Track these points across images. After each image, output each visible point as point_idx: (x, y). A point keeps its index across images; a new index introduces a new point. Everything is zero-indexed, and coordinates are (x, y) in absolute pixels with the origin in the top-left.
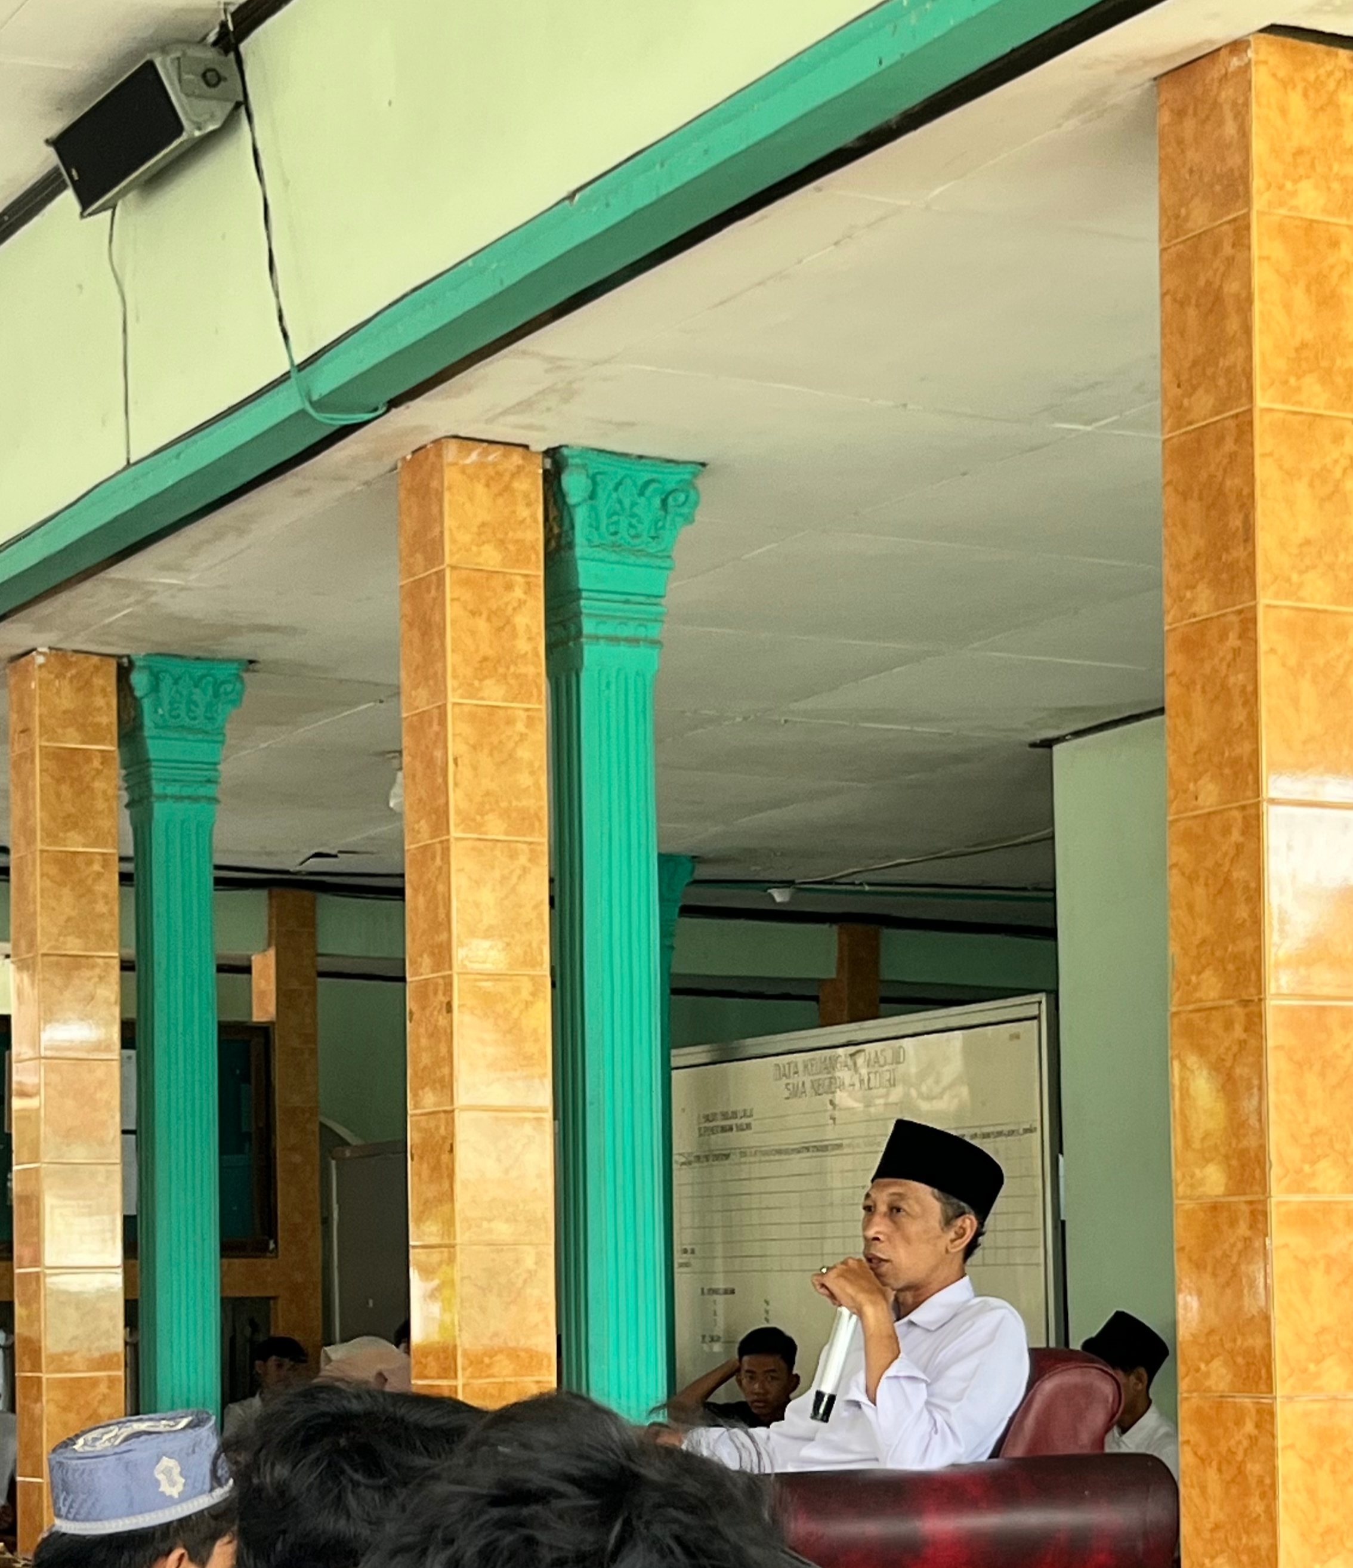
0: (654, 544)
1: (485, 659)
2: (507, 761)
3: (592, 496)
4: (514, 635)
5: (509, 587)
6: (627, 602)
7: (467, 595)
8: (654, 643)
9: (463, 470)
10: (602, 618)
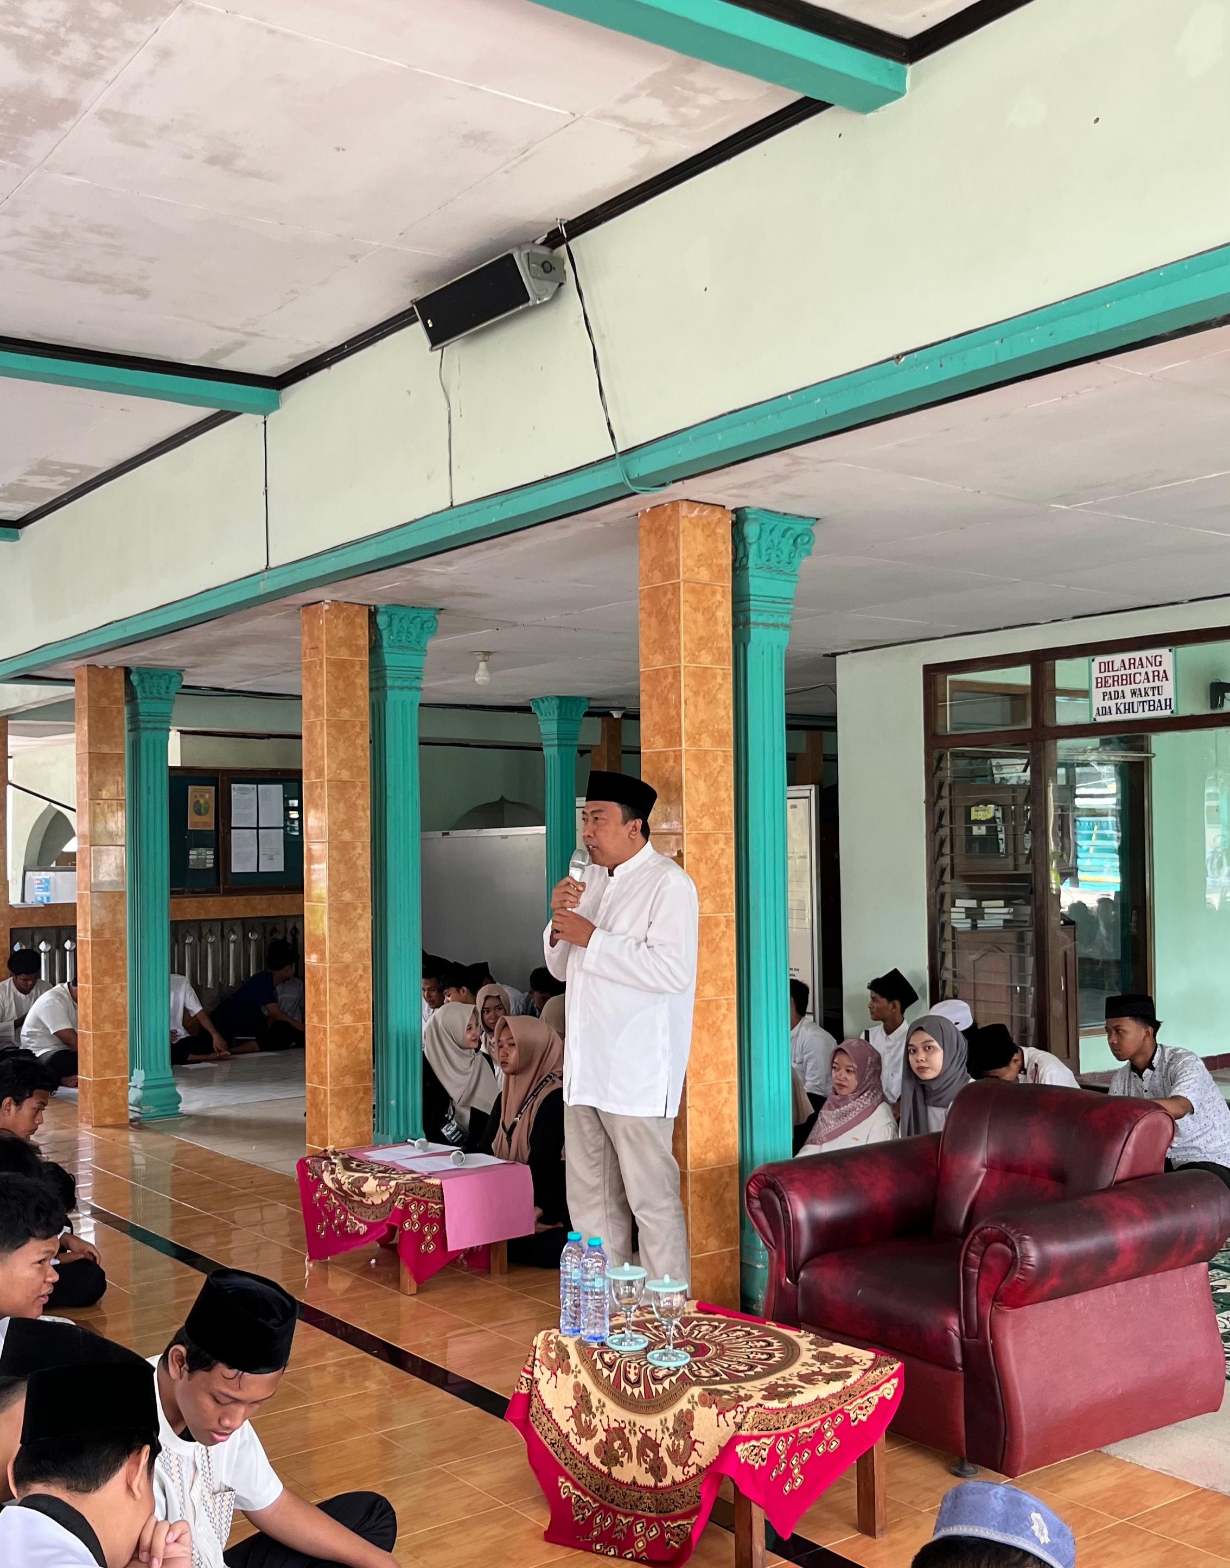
0: (789, 566)
1: (701, 638)
2: (712, 701)
3: (760, 537)
4: (716, 624)
5: (714, 593)
6: (773, 602)
7: (690, 598)
8: (787, 627)
9: (690, 521)
10: (761, 612)
